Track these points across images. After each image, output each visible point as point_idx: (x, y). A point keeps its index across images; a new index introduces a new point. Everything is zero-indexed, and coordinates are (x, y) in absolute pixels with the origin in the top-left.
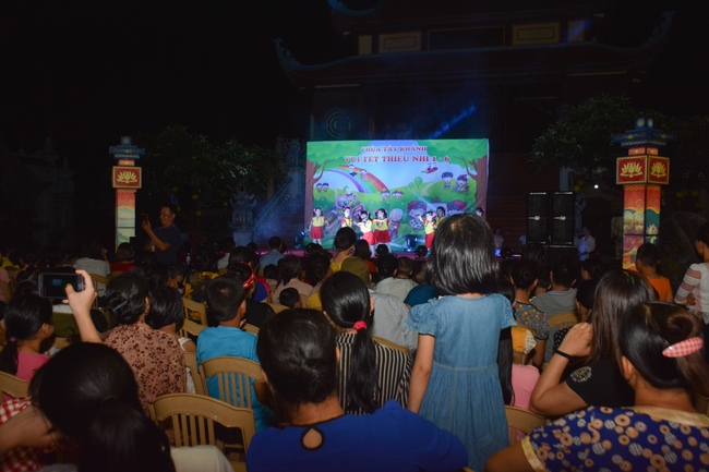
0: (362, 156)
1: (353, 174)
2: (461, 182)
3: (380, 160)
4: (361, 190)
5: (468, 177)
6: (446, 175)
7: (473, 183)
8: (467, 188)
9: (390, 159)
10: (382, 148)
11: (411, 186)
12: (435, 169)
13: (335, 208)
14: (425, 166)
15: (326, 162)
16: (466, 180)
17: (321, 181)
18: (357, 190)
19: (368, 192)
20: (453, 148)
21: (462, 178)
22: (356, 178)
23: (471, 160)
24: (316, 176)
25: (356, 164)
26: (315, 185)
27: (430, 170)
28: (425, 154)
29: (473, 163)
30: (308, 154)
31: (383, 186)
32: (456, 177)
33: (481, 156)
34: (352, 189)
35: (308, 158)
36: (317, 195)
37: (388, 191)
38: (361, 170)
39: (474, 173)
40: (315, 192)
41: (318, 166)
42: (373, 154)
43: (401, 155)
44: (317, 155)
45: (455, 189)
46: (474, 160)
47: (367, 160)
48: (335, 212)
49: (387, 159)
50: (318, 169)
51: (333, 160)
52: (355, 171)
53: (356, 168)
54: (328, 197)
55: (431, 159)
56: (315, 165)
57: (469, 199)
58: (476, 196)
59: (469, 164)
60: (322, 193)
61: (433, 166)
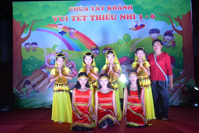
0: (70, 16)
1: (62, 33)
2: (168, 37)
3: (89, 19)
4: (70, 48)
5: (174, 32)
6: (153, 31)
7: (178, 39)
8: (174, 42)
9: (99, 18)
10: (90, 7)
11: (120, 43)
12: (142, 26)
13: (45, 67)
14: (132, 23)
16: (172, 35)
17: (29, 41)
18: (67, 48)
20: (158, 6)
21: (168, 33)
22: (66, 36)
23: (176, 17)
24: (24, 36)
25: (65, 23)
26: (23, 45)
28: (131, 12)
29: (178, 19)
30: (15, 13)
32: (162, 33)
33: (185, 13)
34: (62, 47)
35: (14, 17)
36: (26, 55)
38: (70, 29)
39: (180, 28)
41: (25, 26)
42: (81, 14)
43: (109, 13)
44: (24, 15)
46: (178, 17)
47: (76, 19)
48: (45, 71)
49: (95, 18)
50: (25, 29)
51: (42, 20)
52: (64, 30)
53: (65, 27)
54: (37, 56)
55: (137, 17)
56: (22, 25)
57: (178, 52)
58: (183, 50)
59: (174, 21)
60: (31, 53)
61: (139, 25)
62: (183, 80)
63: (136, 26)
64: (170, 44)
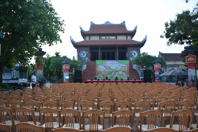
0: (107, 63)
3: (110, 64)
4: (106, 69)
6: (122, 66)
7: (126, 68)
9: (112, 64)
10: (110, 61)
11: (116, 68)
13: (102, 72)
15: (100, 64)
19: (108, 69)
20: (123, 62)
21: (125, 67)
22: (106, 67)
24: (98, 66)
25: (105, 64)
26: (98, 68)
27: (119, 65)
28: (118, 63)
29: (126, 64)
31: (111, 68)
32: (124, 66)
34: (105, 69)
35: (96, 63)
36: (98, 70)
39: (127, 66)
41: (98, 65)
43: (114, 63)
44: (98, 63)
54: (100, 70)
57: (126, 70)
62: (127, 76)
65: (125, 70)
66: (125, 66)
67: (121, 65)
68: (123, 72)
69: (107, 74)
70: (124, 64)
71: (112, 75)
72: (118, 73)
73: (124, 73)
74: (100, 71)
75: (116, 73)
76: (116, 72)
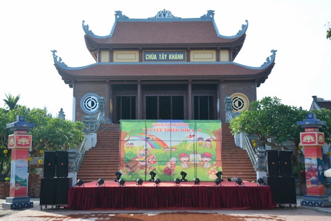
0: (153, 129)
2: (208, 142)
3: (163, 130)
4: (153, 147)
7: (214, 144)
8: (211, 145)
9: (169, 130)
10: (164, 124)
11: (181, 145)
12: (194, 135)
13: (137, 158)
14: (188, 134)
15: (132, 131)
16: (210, 141)
18: (150, 147)
19: (156, 148)
23: (212, 131)
24: (126, 139)
25: (149, 133)
26: (125, 144)
27: (191, 136)
28: (188, 128)
29: (214, 133)
31: (165, 145)
33: (217, 129)
34: (148, 147)
37: (168, 148)
38: (152, 136)
39: (215, 138)
40: (126, 148)
41: (127, 134)
42: (159, 127)
43: (175, 128)
44: (126, 127)
45: (205, 146)
46: (214, 131)
47: (156, 130)
48: (137, 160)
49: (167, 130)
50: (127, 136)
51: (136, 130)
52: (149, 137)
53: (149, 135)
54: (133, 151)
55: (191, 130)
56: (125, 133)
57: (213, 152)
58: (216, 150)
59: (211, 133)
60: (130, 149)
61: (192, 134)
62: (215, 167)
63: (190, 136)
64: (209, 146)
65: (208, 151)
66: (209, 137)
67: (198, 135)
68: (203, 156)
69: (155, 162)
70: (207, 131)
71: (169, 166)
72: (186, 159)
73: (205, 159)
74: (131, 154)
75: (183, 159)
76: (181, 156)
